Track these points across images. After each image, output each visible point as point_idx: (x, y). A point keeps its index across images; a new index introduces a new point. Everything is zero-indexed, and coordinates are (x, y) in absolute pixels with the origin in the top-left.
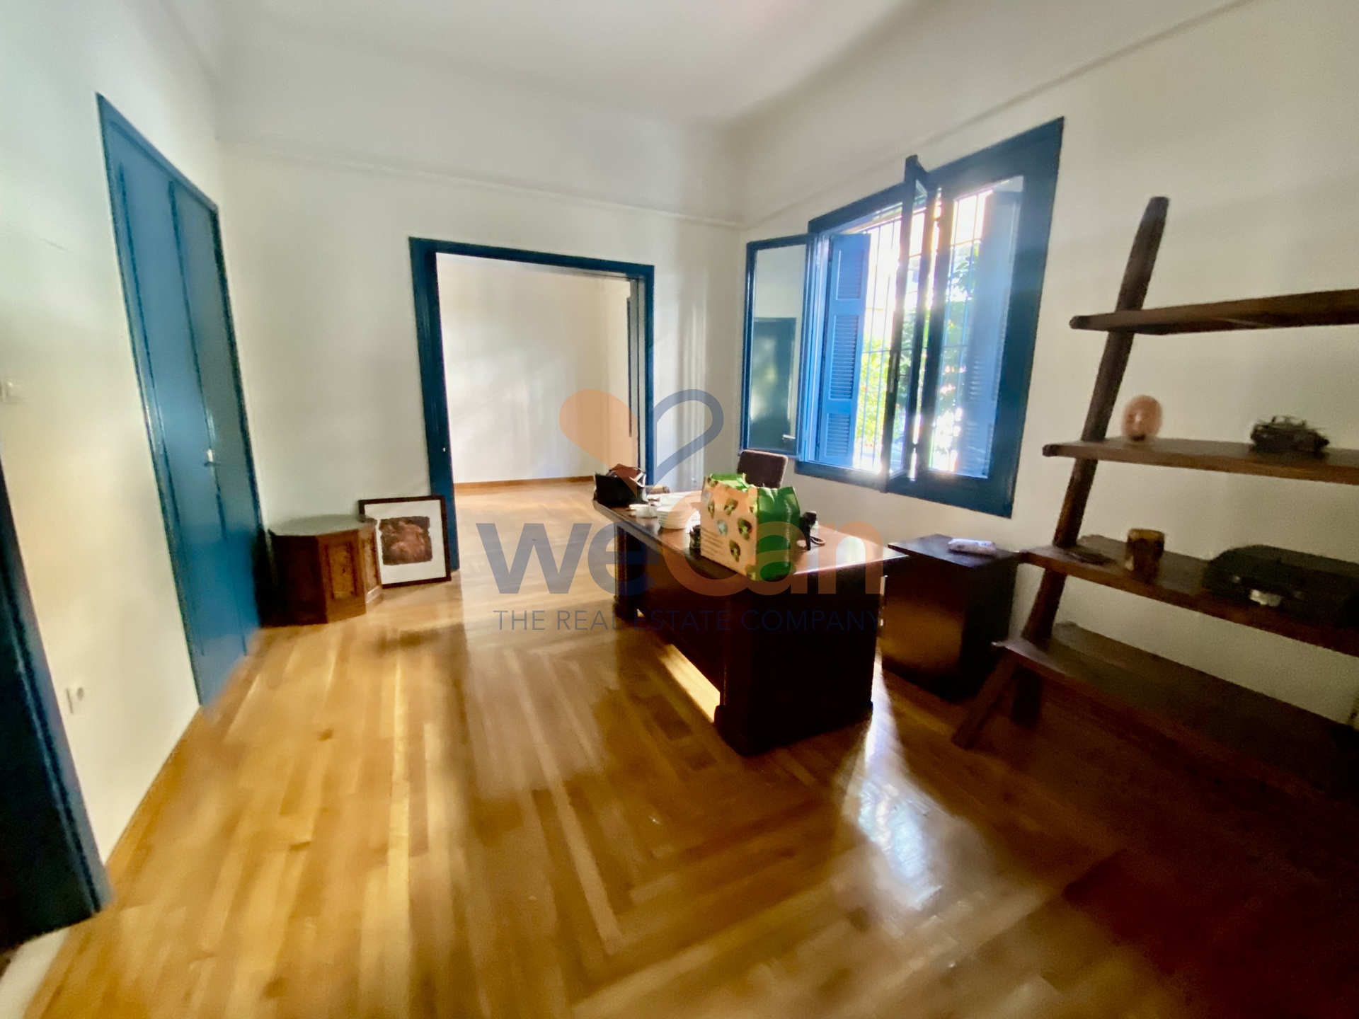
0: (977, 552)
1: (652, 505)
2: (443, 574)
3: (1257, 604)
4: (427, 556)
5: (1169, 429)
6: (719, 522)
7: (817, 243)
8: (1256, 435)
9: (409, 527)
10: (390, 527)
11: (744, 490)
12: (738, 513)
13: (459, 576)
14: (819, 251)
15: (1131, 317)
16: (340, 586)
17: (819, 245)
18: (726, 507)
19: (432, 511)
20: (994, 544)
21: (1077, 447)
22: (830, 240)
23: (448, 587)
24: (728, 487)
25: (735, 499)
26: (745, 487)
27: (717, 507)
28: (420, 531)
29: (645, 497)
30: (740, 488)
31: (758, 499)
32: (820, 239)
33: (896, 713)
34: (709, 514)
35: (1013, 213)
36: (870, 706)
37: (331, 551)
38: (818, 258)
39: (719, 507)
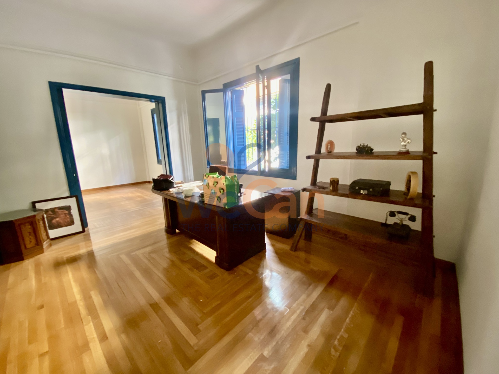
0: (289, 191)
1: (179, 188)
2: (81, 230)
3: (362, 194)
4: (72, 223)
5: (337, 150)
6: (212, 190)
7: (227, 92)
8: (357, 149)
9: (60, 211)
10: (50, 212)
11: (219, 178)
12: (219, 186)
13: (88, 230)
14: (228, 95)
15: (324, 118)
16: (29, 241)
17: (228, 93)
18: (214, 184)
19: (72, 202)
20: (293, 188)
21: (314, 156)
22: (231, 91)
23: (84, 235)
24: (213, 177)
25: (217, 181)
26: (219, 177)
27: (210, 185)
28: (67, 212)
29: (175, 186)
30: (217, 177)
31: (225, 180)
32: (227, 90)
33: (273, 245)
34: (207, 188)
35: (288, 86)
36: (265, 245)
37: (22, 226)
38: (228, 97)
39: (211, 184)
